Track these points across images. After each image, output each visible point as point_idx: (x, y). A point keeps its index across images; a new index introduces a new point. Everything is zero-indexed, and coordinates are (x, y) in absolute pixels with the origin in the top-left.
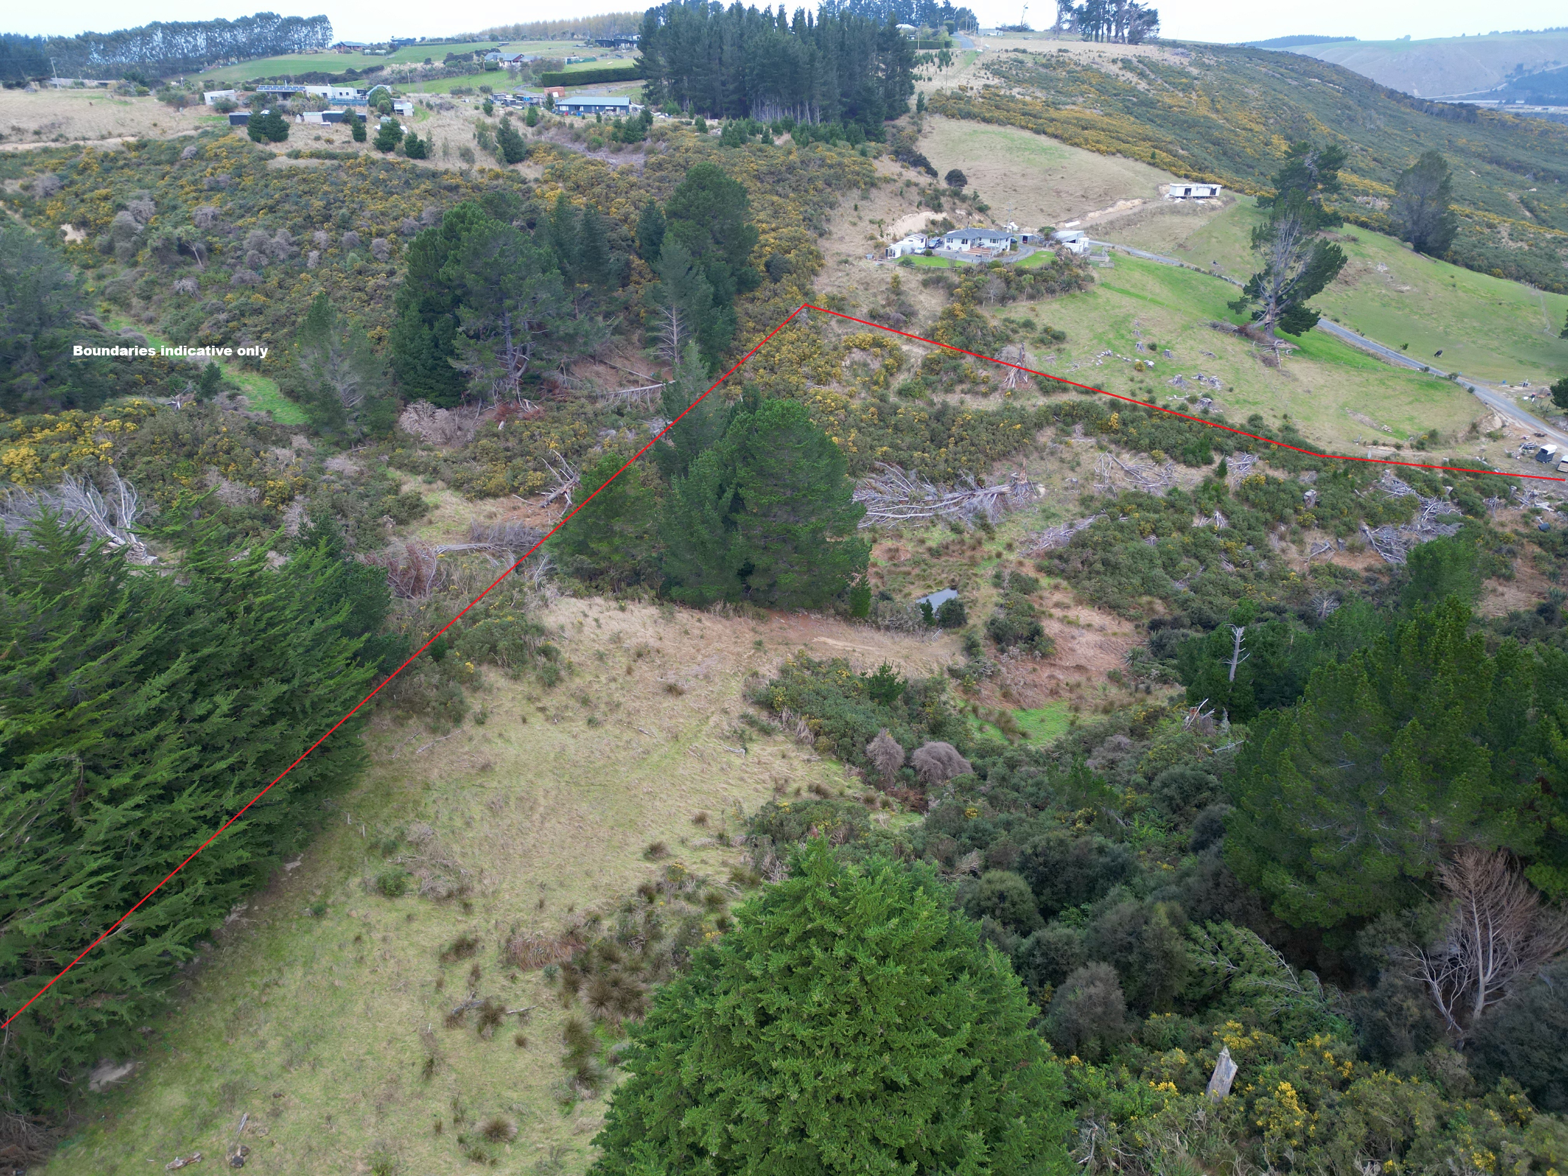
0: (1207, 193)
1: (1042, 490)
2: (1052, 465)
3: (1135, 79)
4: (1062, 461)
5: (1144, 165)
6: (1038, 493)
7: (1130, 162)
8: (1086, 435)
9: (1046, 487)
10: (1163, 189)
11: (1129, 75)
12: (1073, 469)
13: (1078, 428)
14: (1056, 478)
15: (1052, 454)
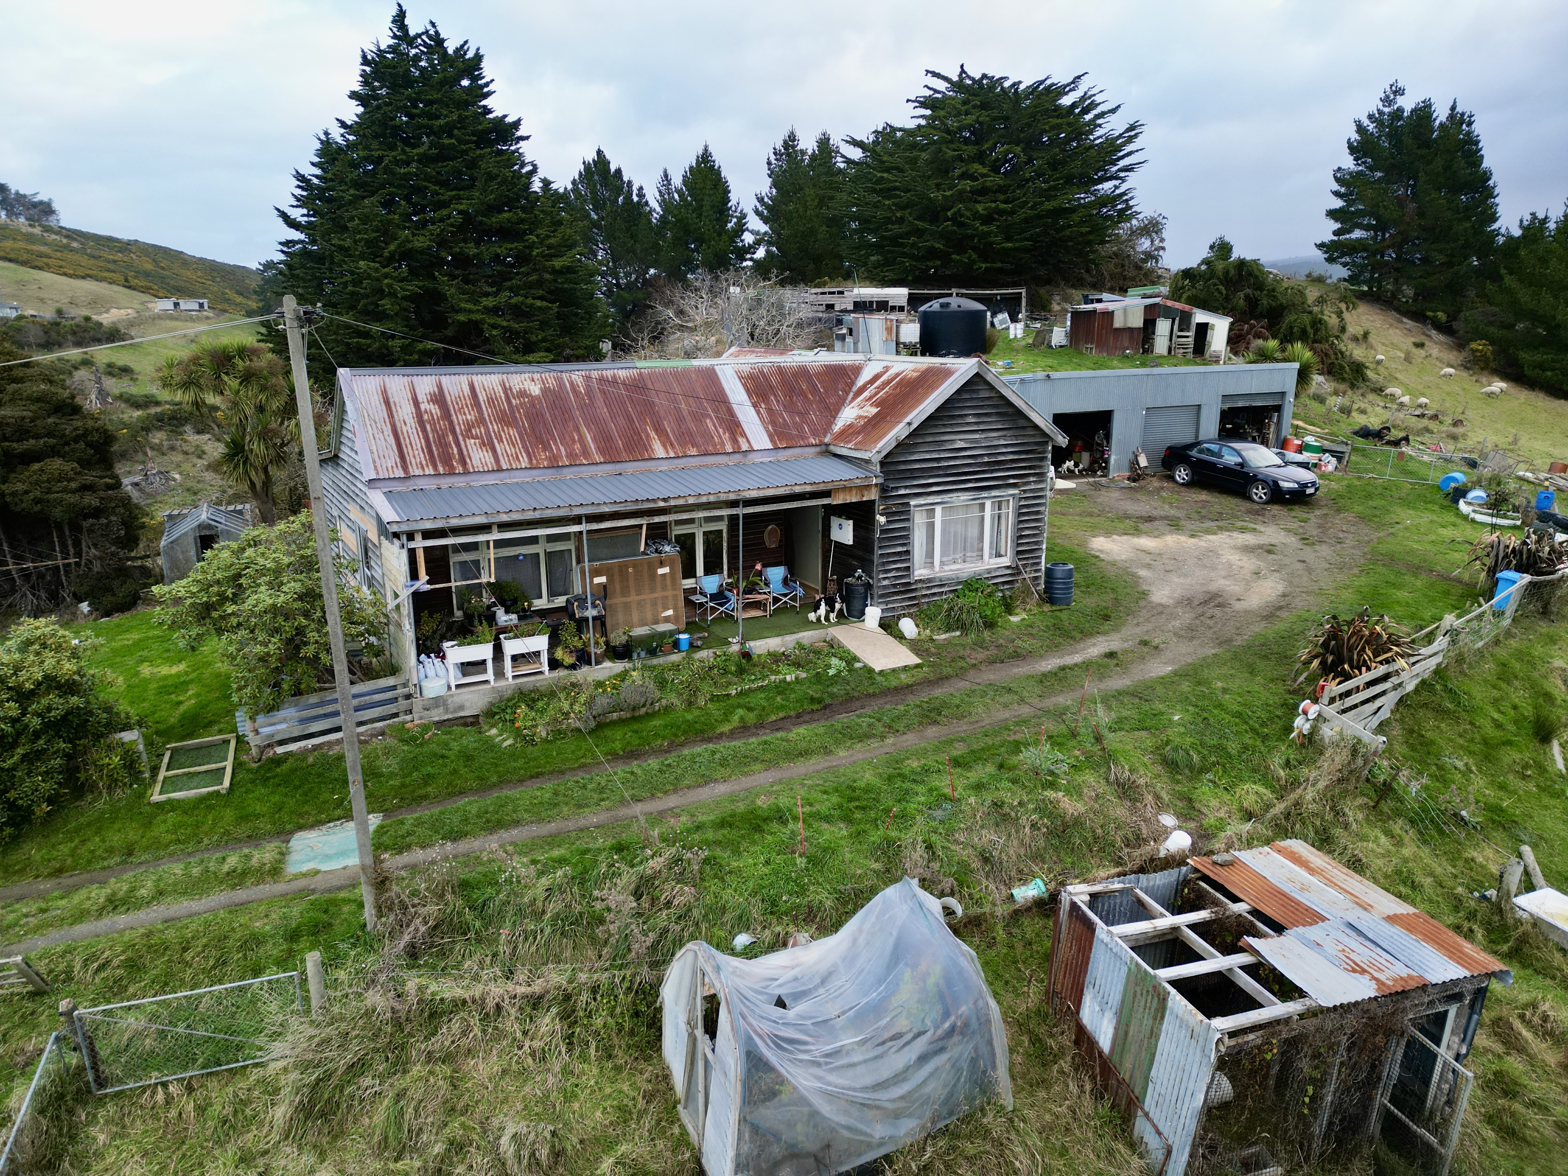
0: (197, 307)
1: (177, 476)
2: (177, 457)
3: (65, 241)
4: (186, 453)
5: (121, 289)
6: (174, 480)
7: (104, 285)
8: (199, 432)
9: (180, 473)
10: (150, 305)
11: (54, 237)
12: (200, 457)
13: (188, 428)
14: (186, 466)
15: (172, 448)
